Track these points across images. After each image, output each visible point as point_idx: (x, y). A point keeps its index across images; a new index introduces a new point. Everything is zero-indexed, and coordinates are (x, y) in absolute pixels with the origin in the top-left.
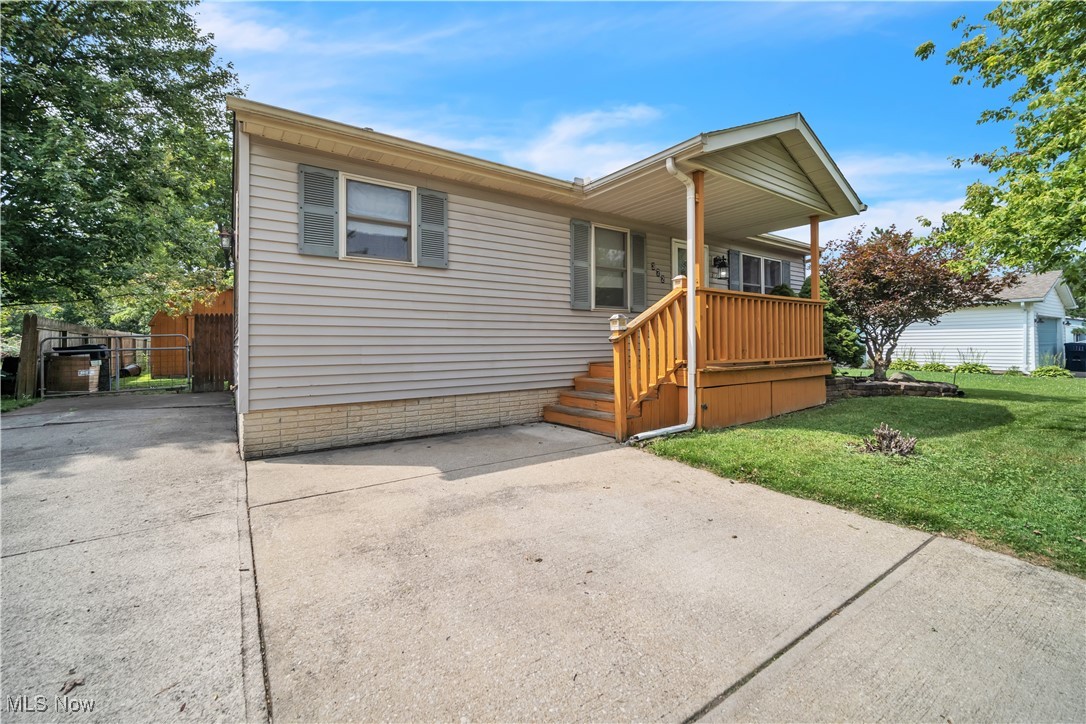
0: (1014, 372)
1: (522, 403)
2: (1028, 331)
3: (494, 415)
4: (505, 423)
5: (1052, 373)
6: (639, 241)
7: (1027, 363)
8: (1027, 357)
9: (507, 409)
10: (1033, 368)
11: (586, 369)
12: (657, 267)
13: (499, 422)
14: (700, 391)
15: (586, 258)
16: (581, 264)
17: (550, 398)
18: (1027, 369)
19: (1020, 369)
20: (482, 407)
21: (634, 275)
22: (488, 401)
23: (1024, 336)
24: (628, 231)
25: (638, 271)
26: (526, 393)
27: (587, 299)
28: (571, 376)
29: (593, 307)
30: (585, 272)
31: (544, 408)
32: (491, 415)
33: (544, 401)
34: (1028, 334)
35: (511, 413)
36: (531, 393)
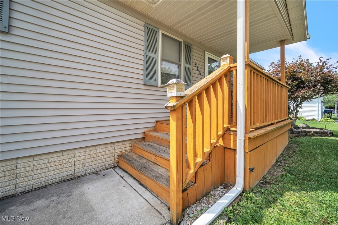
0: (313, 120)
1: (99, 154)
2: (318, 105)
3: (68, 169)
4: (81, 174)
5: (328, 121)
6: (188, 48)
7: (318, 117)
8: (318, 114)
9: (83, 162)
10: (320, 118)
11: (153, 125)
12: (197, 65)
13: (74, 175)
14: (248, 155)
15: (155, 52)
16: (151, 55)
17: (125, 148)
18: (318, 119)
19: (316, 119)
20: (53, 164)
21: (186, 68)
22: (61, 158)
23: (317, 107)
24: (182, 41)
25: (188, 66)
26: (103, 147)
27: (154, 78)
28: (143, 131)
29: (159, 84)
30: (154, 61)
31: (120, 156)
32: (64, 170)
33: (120, 150)
34: (318, 107)
35: (86, 165)
36: (108, 146)
